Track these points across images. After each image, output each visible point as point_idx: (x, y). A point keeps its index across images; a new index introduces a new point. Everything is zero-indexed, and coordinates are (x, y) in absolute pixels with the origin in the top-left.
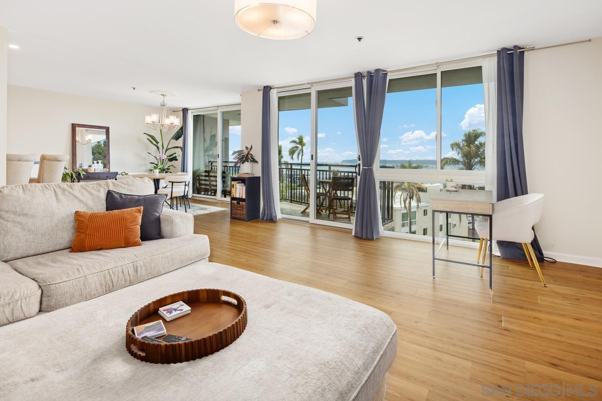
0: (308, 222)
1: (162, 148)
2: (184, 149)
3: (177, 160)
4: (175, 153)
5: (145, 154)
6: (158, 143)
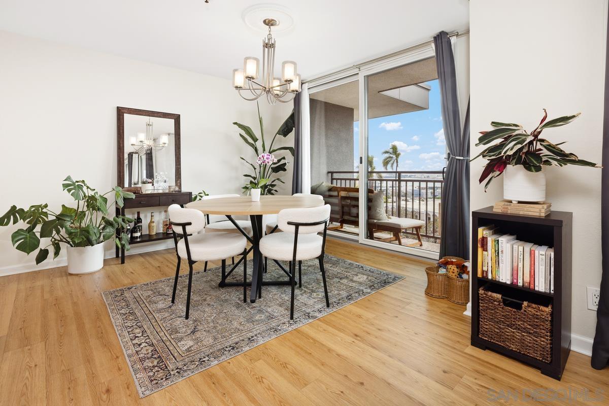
1: (262, 149)
2: (296, 151)
3: (285, 170)
4: (284, 158)
5: (237, 161)
6: (255, 140)
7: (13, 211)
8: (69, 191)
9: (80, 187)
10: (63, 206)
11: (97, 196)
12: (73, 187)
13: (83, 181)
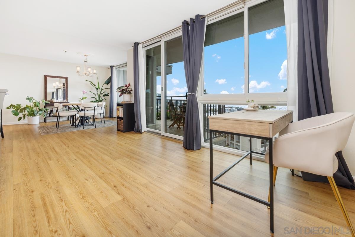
0: (160, 134)
2: (111, 89)
3: (108, 96)
4: (105, 92)
5: (88, 93)
7: (12, 105)
8: (28, 100)
9: (31, 99)
10: (26, 105)
11: (37, 102)
12: (29, 99)
13: (32, 98)
